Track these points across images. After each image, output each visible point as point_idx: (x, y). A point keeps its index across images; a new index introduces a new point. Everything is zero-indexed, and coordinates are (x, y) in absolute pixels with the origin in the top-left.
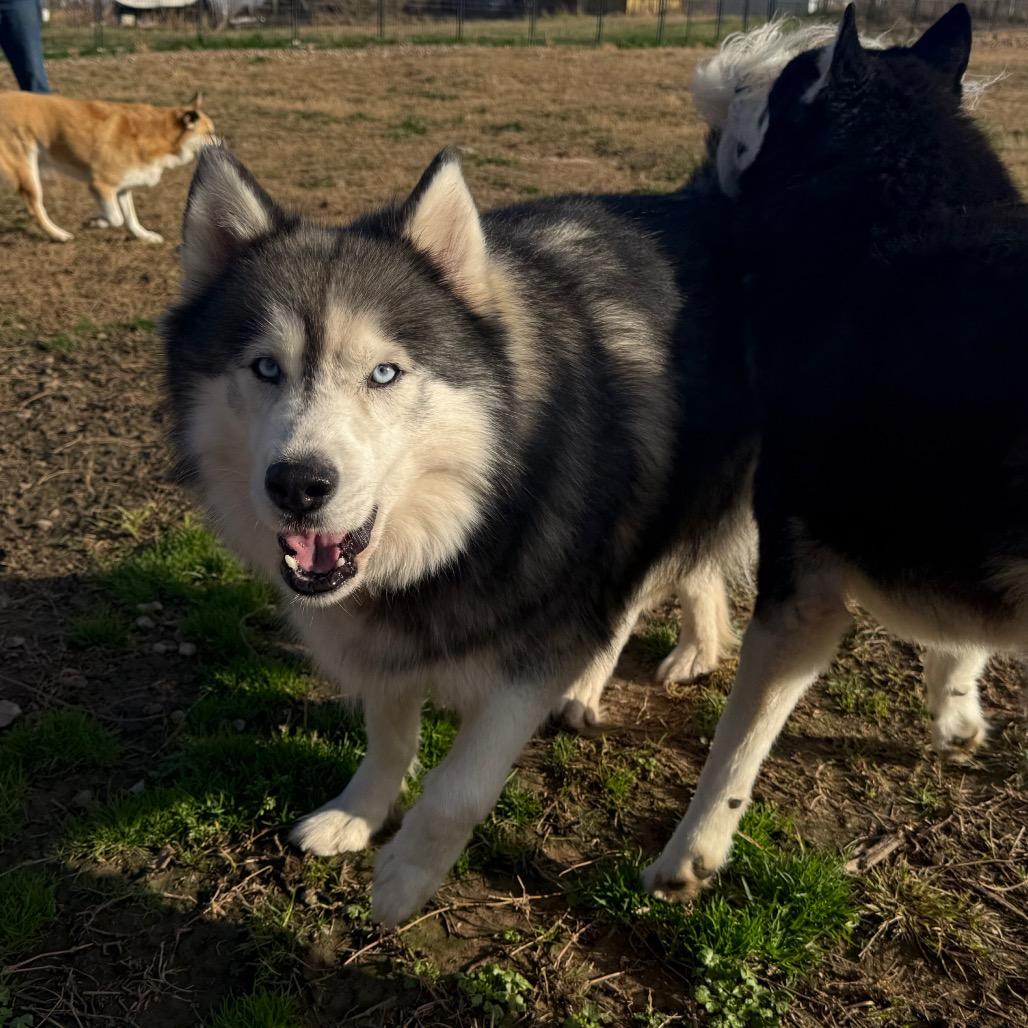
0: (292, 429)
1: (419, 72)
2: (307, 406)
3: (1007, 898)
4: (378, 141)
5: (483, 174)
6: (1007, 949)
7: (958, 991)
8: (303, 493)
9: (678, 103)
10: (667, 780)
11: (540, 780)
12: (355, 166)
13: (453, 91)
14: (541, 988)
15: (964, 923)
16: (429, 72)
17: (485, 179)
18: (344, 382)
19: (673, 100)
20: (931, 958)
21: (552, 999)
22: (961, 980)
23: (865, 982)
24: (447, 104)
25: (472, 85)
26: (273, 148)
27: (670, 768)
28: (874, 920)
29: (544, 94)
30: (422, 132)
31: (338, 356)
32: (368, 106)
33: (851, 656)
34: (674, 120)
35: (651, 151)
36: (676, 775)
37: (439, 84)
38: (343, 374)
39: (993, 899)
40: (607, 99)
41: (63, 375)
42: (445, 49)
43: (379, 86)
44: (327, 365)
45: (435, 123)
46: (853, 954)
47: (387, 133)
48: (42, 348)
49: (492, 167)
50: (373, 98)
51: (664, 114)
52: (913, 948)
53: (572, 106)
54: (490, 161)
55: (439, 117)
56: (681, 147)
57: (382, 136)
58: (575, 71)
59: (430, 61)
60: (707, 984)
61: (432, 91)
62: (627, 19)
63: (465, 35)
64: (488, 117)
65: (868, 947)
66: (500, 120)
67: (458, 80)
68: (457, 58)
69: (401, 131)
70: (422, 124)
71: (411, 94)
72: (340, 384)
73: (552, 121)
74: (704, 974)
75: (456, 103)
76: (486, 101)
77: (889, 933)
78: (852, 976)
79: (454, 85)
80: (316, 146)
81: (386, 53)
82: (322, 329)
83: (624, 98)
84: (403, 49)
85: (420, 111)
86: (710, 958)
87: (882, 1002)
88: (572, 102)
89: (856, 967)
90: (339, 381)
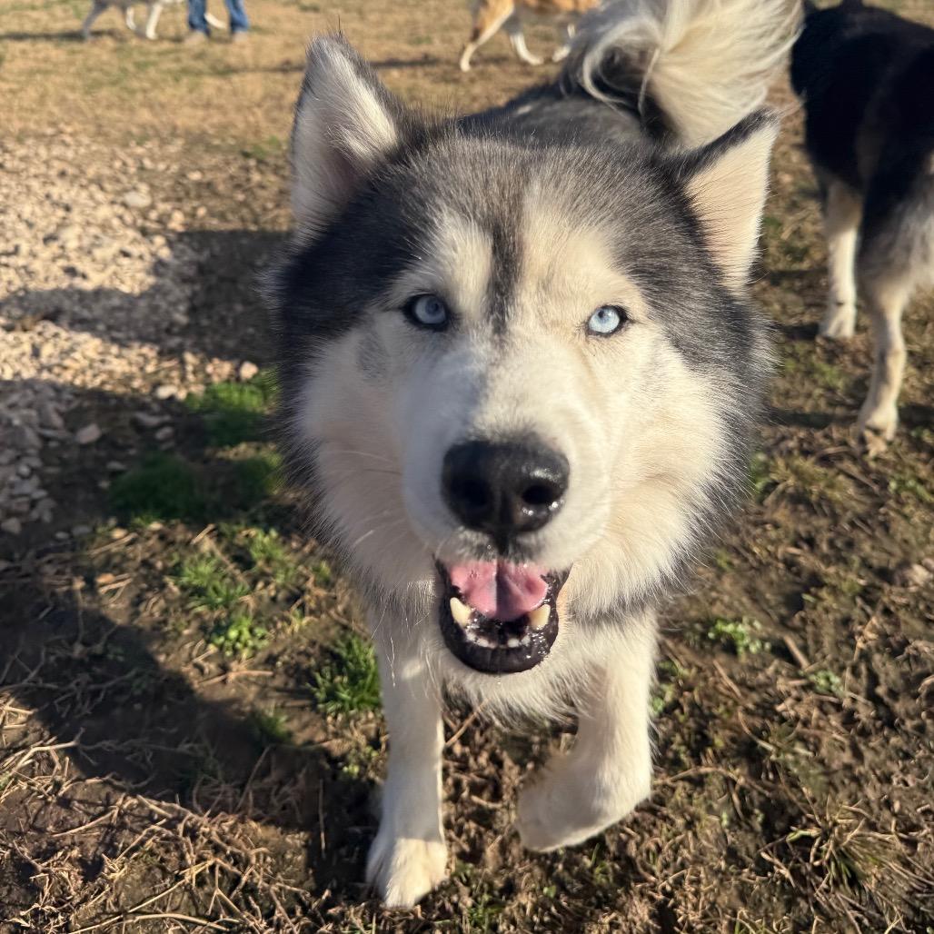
0: (485, 386)
2: (504, 354)
6: (856, 500)
7: (823, 522)
8: (517, 500)
12: (446, 28)
15: (831, 486)
18: (555, 323)
20: (809, 504)
22: (825, 515)
23: (766, 517)
26: (391, 18)
28: (775, 484)
31: (545, 285)
38: (554, 310)
41: (262, 172)
44: (527, 296)
46: (761, 502)
48: (246, 155)
52: (798, 499)
65: (770, 499)
72: (549, 325)
77: (783, 491)
78: (760, 513)
80: (419, 15)
82: (519, 247)
87: (776, 526)
89: (761, 509)
90: (547, 322)
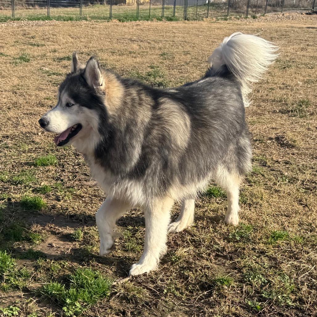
1: (29, 34)
3: (153, 288)
4: (8, 65)
5: (50, 79)
7: (132, 306)
9: (138, 47)
10: (70, 268)
11: (33, 269)
13: (43, 42)
14: (23, 311)
15: (139, 293)
16: (33, 34)
17: (50, 82)
19: (135, 46)
20: (128, 300)
21: (26, 313)
22: (133, 303)
24: (39, 48)
25: (51, 39)
27: (71, 265)
28: (116, 293)
29: (82, 43)
30: (28, 61)
32: (5, 49)
33: (135, 237)
34: (134, 55)
35: (122, 69)
36: (73, 267)
37: (37, 39)
39: (149, 288)
40: (108, 46)
42: (41, 22)
43: (11, 40)
45: (34, 57)
47: (12, 61)
49: (55, 77)
50: (8, 46)
51: (130, 53)
52: (124, 298)
53: (93, 49)
54: (54, 74)
55: (36, 54)
56: (135, 67)
57: (10, 63)
58: (96, 33)
59: (34, 28)
60: (67, 307)
61: (34, 42)
62: (126, 6)
63: (51, 15)
64: (56, 54)
65: (112, 299)
66: (62, 55)
67: (45, 37)
68: (46, 27)
69: (18, 61)
70: (28, 57)
71: (24, 44)
73: (83, 56)
74: (66, 305)
75: (44, 48)
76: (57, 47)
77: (119, 296)
79: (44, 39)
81: (15, 24)
83: (115, 45)
84: (23, 23)
85: (28, 52)
86: (68, 301)
87: (111, 308)
88: (93, 47)
